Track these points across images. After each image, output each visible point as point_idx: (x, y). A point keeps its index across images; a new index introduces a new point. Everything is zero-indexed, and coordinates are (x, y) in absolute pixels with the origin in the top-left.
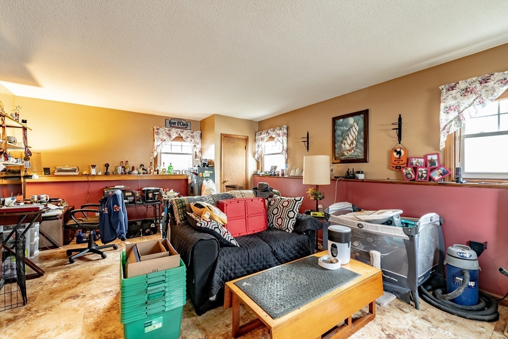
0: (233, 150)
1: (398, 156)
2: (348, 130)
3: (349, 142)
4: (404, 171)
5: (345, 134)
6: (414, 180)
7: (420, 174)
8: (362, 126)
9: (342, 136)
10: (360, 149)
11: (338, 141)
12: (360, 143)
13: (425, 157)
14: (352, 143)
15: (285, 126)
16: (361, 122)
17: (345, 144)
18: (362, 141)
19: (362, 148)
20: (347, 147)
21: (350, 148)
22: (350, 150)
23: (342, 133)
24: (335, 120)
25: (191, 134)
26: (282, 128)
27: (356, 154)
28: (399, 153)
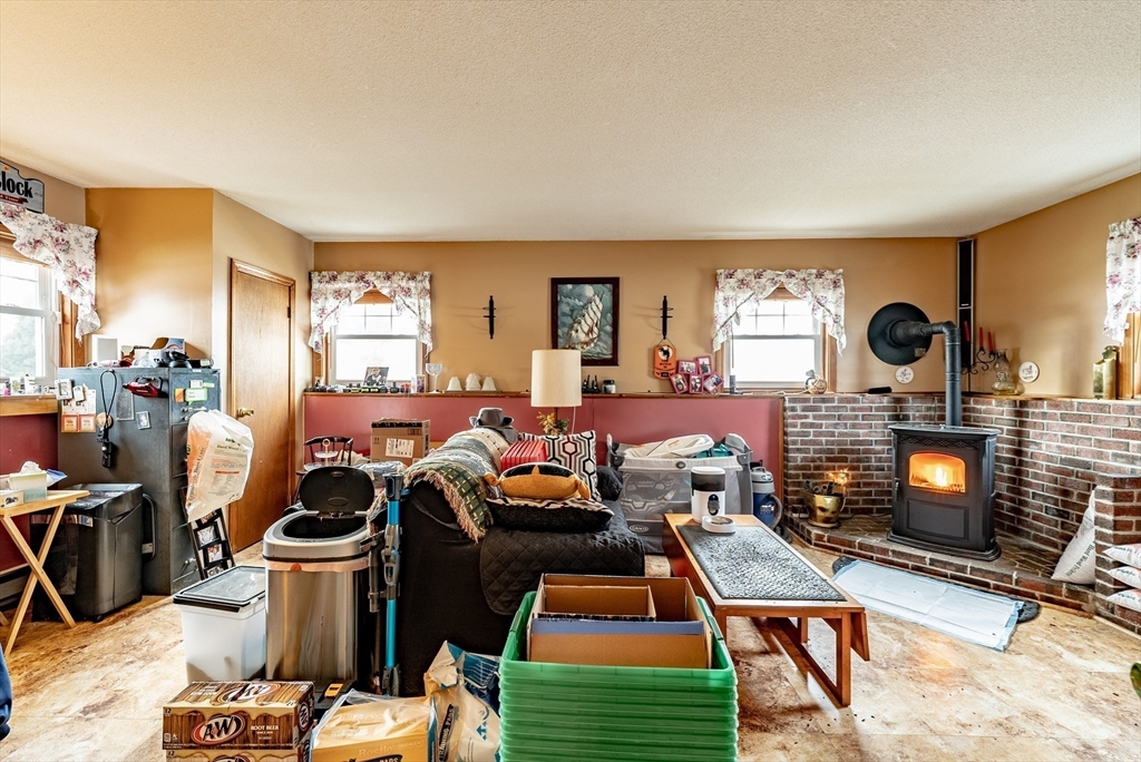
0: (260, 314)
1: (664, 358)
2: (583, 307)
3: (586, 329)
4: (674, 379)
5: (576, 315)
6: (687, 392)
7: (693, 383)
8: (609, 303)
9: (571, 316)
10: (605, 343)
11: (564, 325)
12: (606, 332)
13: (696, 360)
14: (591, 331)
15: (426, 273)
16: (608, 297)
17: (577, 331)
18: (609, 328)
19: (610, 341)
20: (582, 337)
21: (587, 339)
22: (587, 343)
23: (572, 311)
24: (556, 283)
25: (56, 234)
26: (419, 278)
27: (598, 350)
28: (666, 353)
